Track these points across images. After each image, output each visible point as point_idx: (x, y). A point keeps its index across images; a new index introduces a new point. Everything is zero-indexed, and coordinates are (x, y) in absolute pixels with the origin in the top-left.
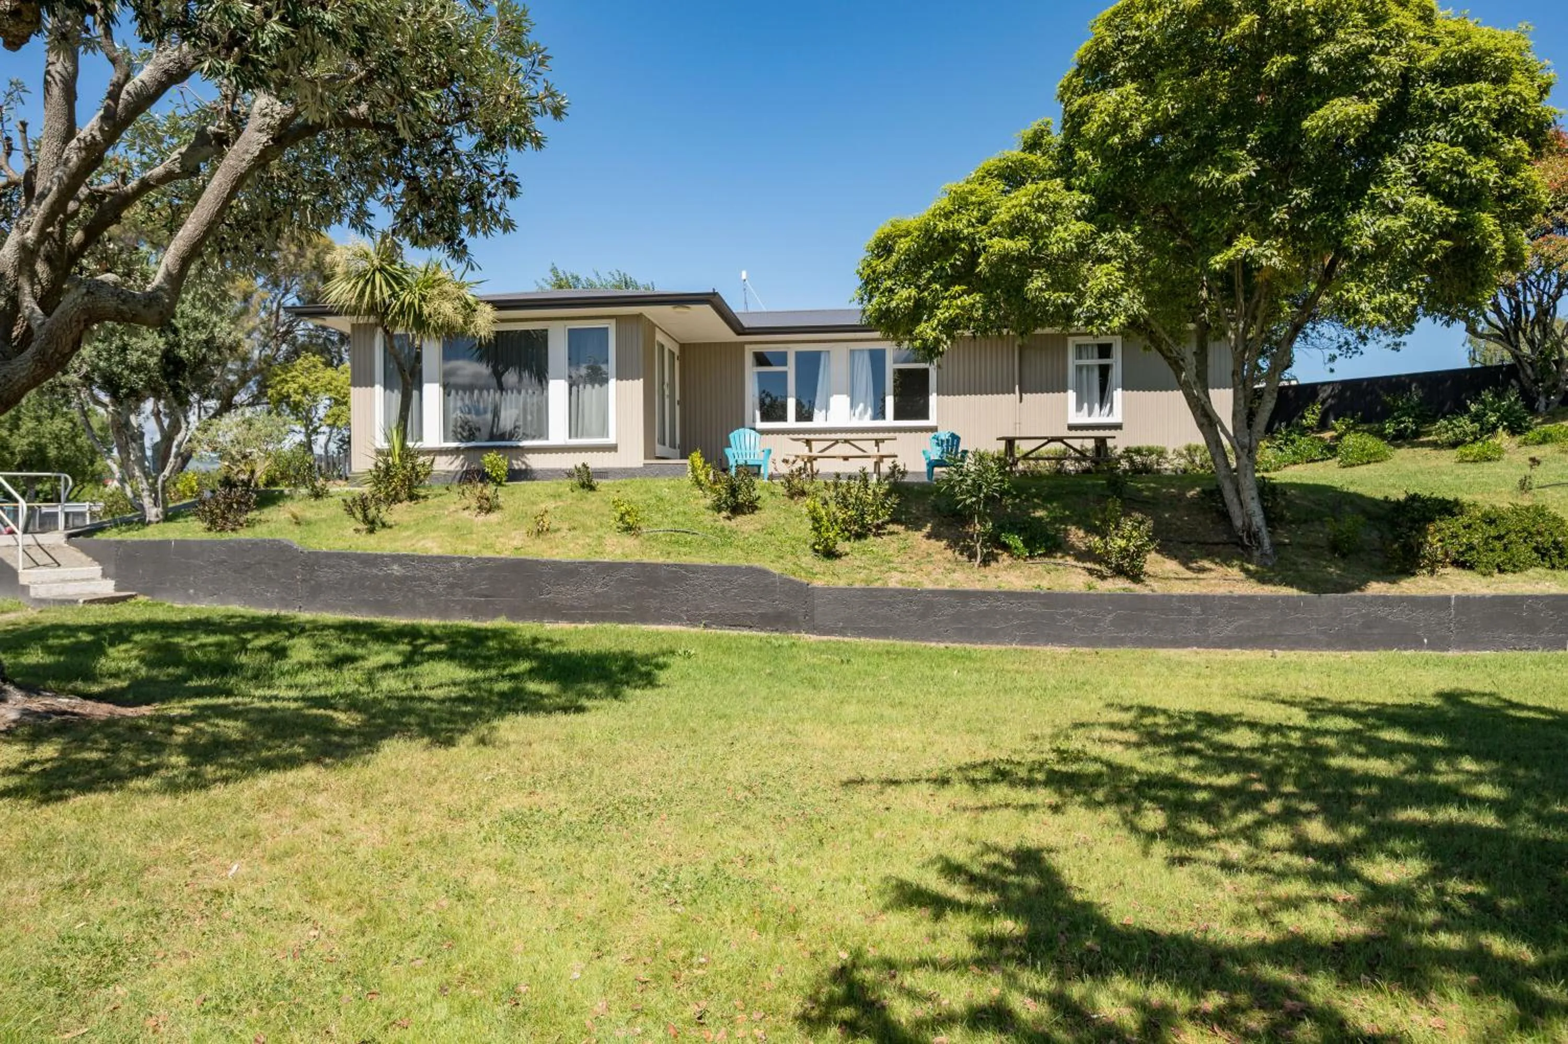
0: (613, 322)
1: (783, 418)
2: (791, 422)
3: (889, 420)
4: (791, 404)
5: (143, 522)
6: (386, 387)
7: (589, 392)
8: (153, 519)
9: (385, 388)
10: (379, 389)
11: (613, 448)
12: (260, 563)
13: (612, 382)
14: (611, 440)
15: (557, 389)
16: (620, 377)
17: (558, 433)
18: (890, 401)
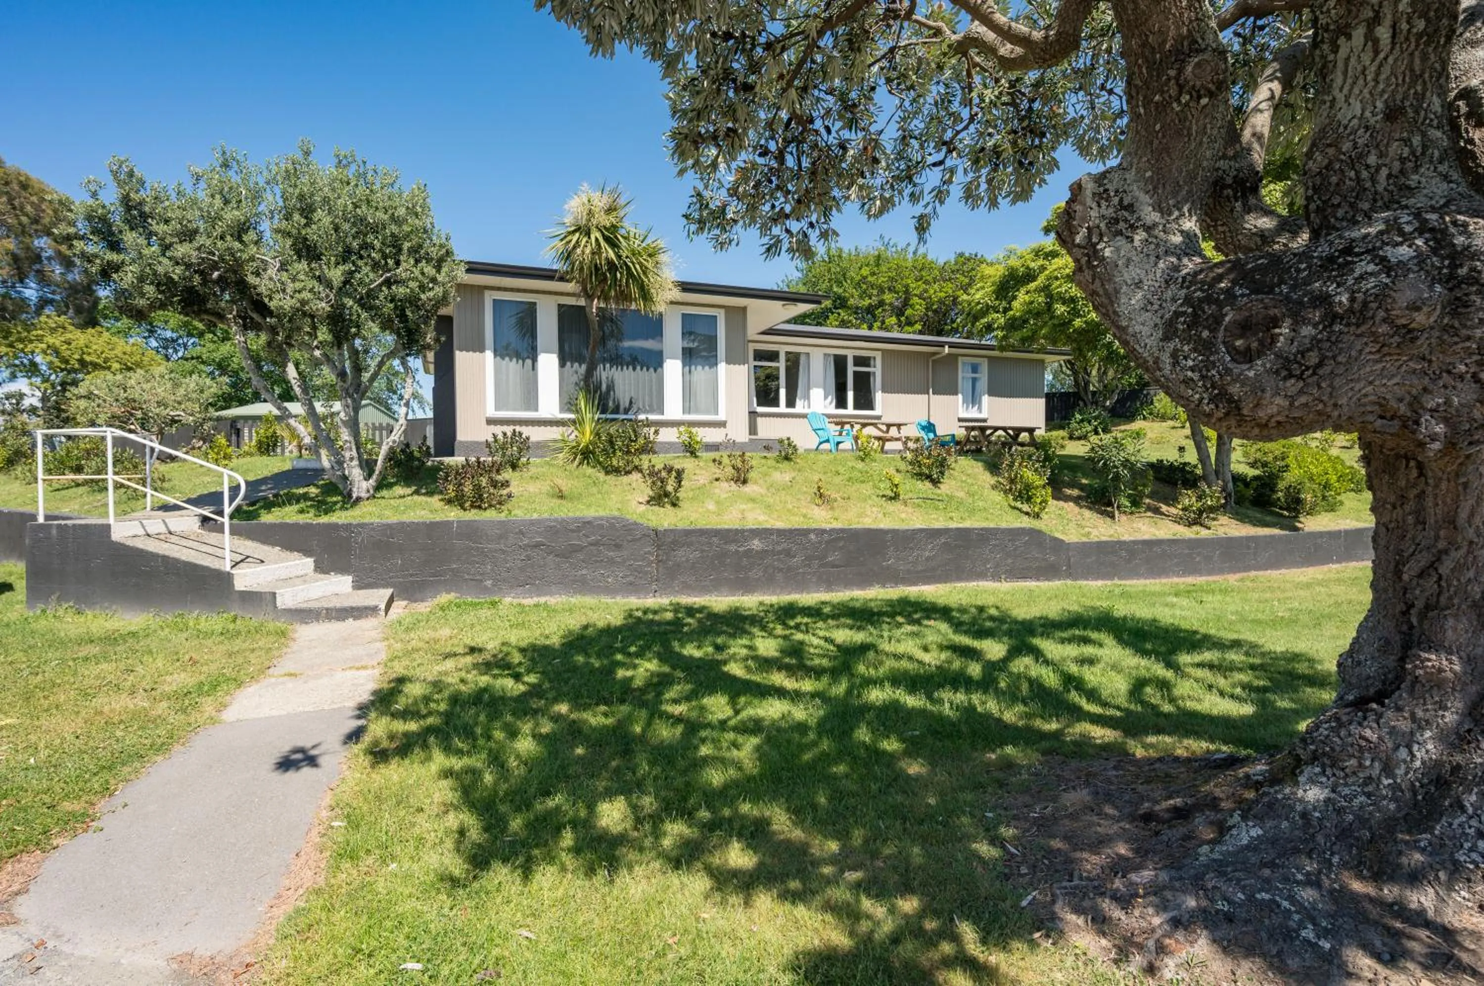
0: (722, 311)
1: (777, 404)
2: (782, 408)
3: (850, 410)
4: (783, 392)
5: (349, 500)
6: (496, 353)
7: (700, 373)
8: (364, 495)
9: (495, 355)
10: (489, 355)
11: (722, 424)
12: (596, 544)
13: (722, 367)
14: (721, 416)
15: (673, 368)
16: (729, 361)
17: (673, 409)
18: (850, 395)
